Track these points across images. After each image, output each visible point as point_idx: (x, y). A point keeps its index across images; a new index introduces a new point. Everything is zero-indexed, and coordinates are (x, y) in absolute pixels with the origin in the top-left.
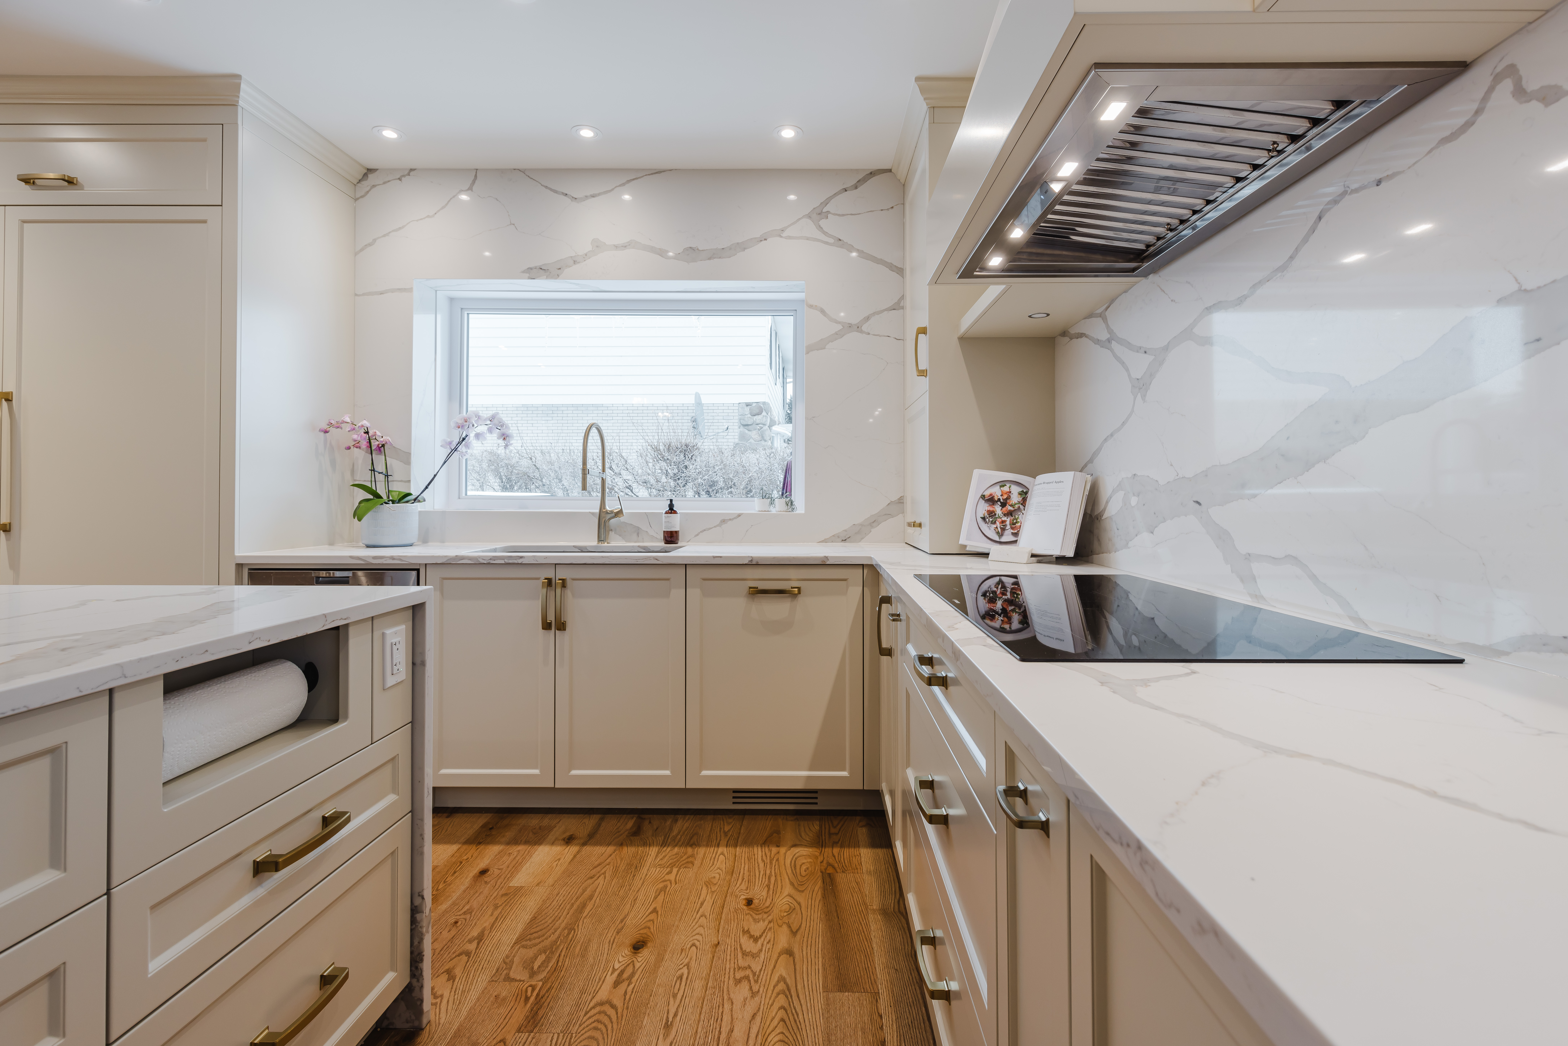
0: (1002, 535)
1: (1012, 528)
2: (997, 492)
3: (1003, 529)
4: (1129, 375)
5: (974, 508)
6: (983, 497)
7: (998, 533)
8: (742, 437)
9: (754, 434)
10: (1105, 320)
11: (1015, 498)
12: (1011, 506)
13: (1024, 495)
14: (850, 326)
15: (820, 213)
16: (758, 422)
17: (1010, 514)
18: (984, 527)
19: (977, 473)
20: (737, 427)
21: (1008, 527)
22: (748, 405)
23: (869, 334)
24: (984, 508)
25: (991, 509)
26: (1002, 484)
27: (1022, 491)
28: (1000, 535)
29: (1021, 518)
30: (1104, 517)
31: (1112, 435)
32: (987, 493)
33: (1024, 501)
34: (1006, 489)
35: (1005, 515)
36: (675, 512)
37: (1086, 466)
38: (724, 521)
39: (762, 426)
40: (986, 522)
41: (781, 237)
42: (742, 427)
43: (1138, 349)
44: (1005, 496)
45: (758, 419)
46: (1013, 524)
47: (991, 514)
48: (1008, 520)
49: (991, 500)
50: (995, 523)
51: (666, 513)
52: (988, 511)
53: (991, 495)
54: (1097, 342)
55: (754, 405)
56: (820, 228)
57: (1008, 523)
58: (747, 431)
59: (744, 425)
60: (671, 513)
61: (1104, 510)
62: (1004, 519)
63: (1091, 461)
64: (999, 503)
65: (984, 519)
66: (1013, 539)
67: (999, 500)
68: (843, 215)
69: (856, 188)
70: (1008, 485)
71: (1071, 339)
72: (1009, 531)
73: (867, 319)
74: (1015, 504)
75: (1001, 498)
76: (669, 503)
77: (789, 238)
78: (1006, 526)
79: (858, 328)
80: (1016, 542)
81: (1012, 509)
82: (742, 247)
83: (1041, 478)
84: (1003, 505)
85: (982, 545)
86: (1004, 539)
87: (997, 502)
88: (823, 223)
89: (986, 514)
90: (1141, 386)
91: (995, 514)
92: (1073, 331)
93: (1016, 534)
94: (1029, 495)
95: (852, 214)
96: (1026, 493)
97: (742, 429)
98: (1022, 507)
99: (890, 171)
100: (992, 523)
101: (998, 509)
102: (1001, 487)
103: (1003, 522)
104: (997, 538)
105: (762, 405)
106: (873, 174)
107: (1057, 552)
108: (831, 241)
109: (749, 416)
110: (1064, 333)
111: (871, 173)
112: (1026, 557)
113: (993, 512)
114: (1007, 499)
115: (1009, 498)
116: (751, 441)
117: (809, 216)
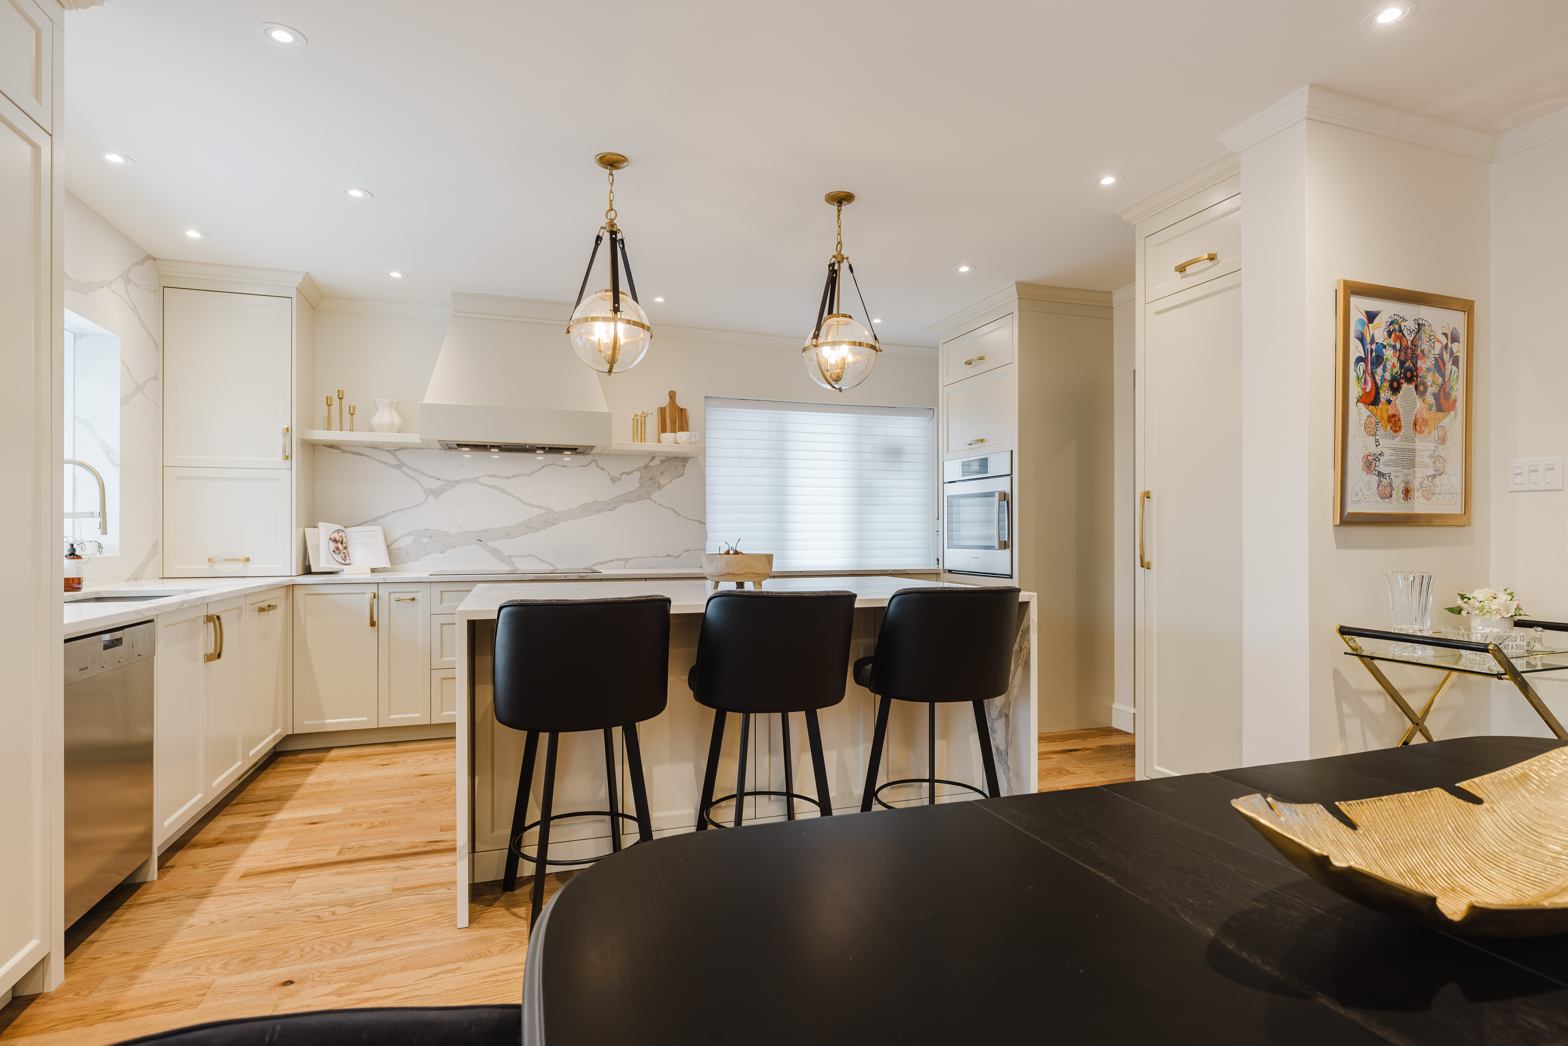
0: (345, 560)
3: (345, 557)
4: (420, 485)
6: (331, 539)
7: (343, 559)
14: (139, 386)
21: (347, 556)
23: (146, 397)
25: (337, 546)
26: (338, 531)
31: (401, 510)
32: (332, 537)
37: (366, 522)
41: (110, 288)
43: (432, 477)
49: (335, 541)
50: (340, 554)
52: (335, 547)
53: (334, 538)
54: (383, 463)
56: (127, 291)
57: (346, 553)
61: (391, 544)
62: (344, 551)
63: (374, 520)
68: (137, 285)
71: (344, 452)
72: (347, 558)
73: (146, 383)
75: (339, 539)
77: (113, 291)
79: (142, 389)
80: (350, 564)
81: (345, 545)
84: (342, 543)
86: (346, 563)
88: (128, 287)
90: (433, 492)
92: (347, 449)
95: (140, 287)
99: (155, 260)
103: (344, 553)
104: (344, 563)
106: (148, 257)
112: (369, 570)
117: (123, 277)
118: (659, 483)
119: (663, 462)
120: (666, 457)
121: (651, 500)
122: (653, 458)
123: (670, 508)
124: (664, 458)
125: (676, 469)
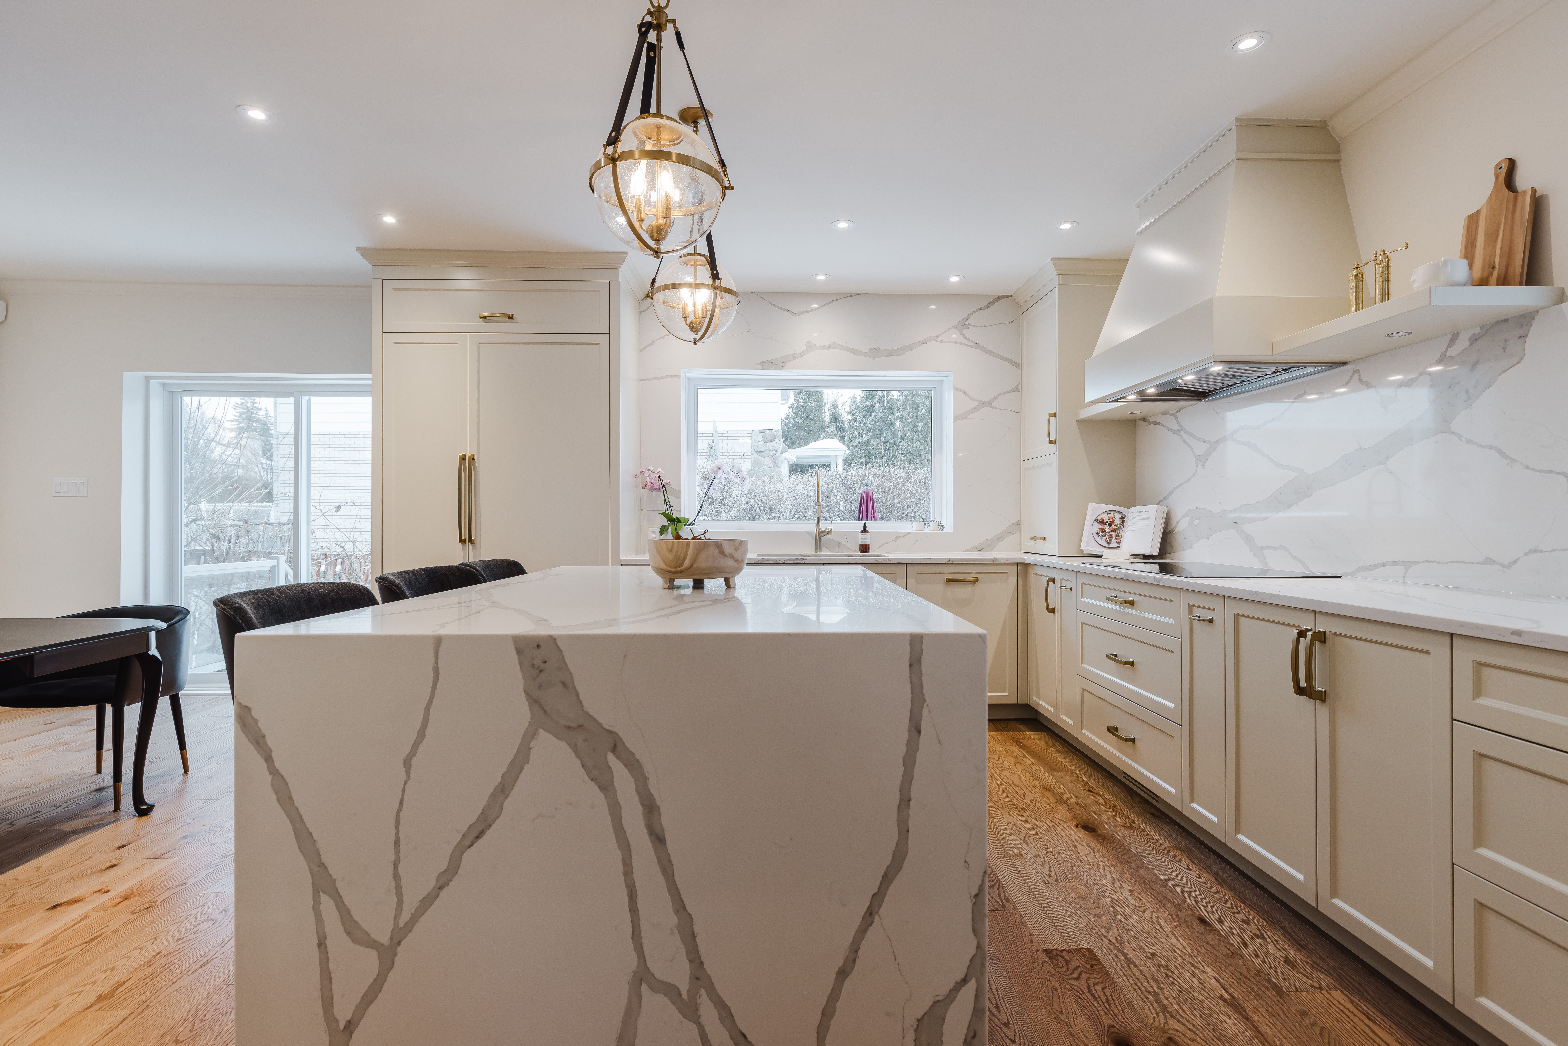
0: (1110, 543)
1: (1116, 539)
2: (1106, 517)
3: (1111, 540)
4: (1193, 453)
5: (1090, 527)
6: (1096, 520)
7: (1107, 542)
8: (756, 463)
9: (767, 461)
10: (1176, 418)
11: (1118, 521)
12: (1115, 525)
13: (1123, 519)
14: (984, 403)
15: (963, 325)
16: (771, 448)
17: (1115, 530)
18: (1098, 538)
19: (1091, 506)
20: (750, 454)
21: (1114, 538)
22: (761, 432)
23: (997, 408)
24: (1097, 527)
25: (1102, 528)
26: (1109, 512)
27: (1122, 517)
28: (1109, 543)
29: (1121, 533)
30: (1175, 532)
31: (1181, 485)
32: (1099, 518)
33: (1123, 522)
34: (1111, 515)
35: (1111, 531)
36: (868, 531)
37: (1161, 501)
38: (898, 538)
39: (775, 452)
40: (1099, 536)
41: (937, 341)
42: (755, 453)
43: (1200, 439)
44: (1111, 520)
45: (771, 445)
46: (1117, 537)
47: (1103, 530)
48: (1114, 534)
49: (1102, 522)
50: (1105, 536)
51: (862, 532)
52: (1100, 529)
53: (1101, 519)
54: (1171, 430)
55: (767, 432)
56: (963, 335)
57: (1113, 536)
58: (760, 458)
59: (757, 452)
60: (865, 532)
61: (1175, 527)
62: (1111, 533)
63: (1165, 499)
64: (1107, 524)
65: (1097, 533)
66: (1117, 545)
67: (1107, 522)
68: (979, 326)
69: (988, 308)
70: (1113, 513)
71: (1150, 424)
72: (1114, 541)
73: (996, 398)
74: (1118, 524)
75: (1108, 521)
76: (863, 525)
77: (942, 342)
78: (1112, 537)
79: (989, 404)
80: (1119, 547)
81: (1115, 527)
82: (910, 348)
83: (1133, 509)
84: (1110, 525)
85: (1097, 550)
86: (1111, 546)
87: (1106, 523)
88: (965, 332)
89: (1099, 531)
90: (1202, 460)
91: (1105, 531)
92: (1151, 419)
93: (1119, 543)
94: (1126, 519)
95: (985, 326)
96: (1124, 518)
97: (755, 455)
98: (1121, 526)
99: (1011, 296)
100: (1103, 536)
101: (1107, 528)
102: (1108, 514)
103: (1110, 535)
104: (1107, 545)
105: (774, 433)
106: (999, 298)
107: (1147, 552)
108: (971, 344)
109: (762, 442)
110: (1144, 419)
111: (998, 298)
112: (1128, 556)
113: (1104, 529)
114: (1112, 521)
115: (1113, 521)
116: (764, 467)
117: (956, 327)
118: (1467, 392)
119: (1474, 339)
120: (1482, 327)
121: (1452, 432)
122: (1455, 337)
123: (1491, 447)
124: (1477, 331)
125: (1504, 348)
